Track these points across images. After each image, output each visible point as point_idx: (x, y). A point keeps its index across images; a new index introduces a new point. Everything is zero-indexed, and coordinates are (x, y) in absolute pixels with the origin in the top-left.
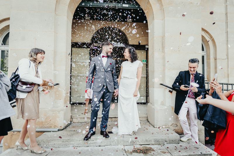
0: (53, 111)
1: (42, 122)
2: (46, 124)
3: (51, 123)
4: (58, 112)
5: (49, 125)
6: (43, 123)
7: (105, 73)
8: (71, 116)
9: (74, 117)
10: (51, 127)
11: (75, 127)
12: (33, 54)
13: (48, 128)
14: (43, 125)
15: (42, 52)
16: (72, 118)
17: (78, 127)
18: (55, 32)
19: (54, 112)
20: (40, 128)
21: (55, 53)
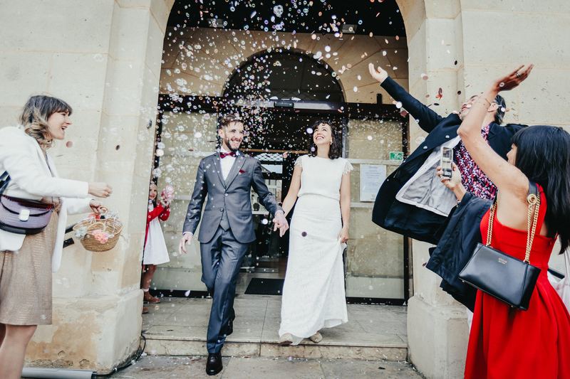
0: (81, 309)
1: (43, 346)
2: (56, 351)
3: (70, 350)
4: (96, 313)
5: (62, 356)
6: (44, 348)
7: (227, 195)
8: (143, 332)
9: (154, 337)
10: (68, 364)
11: (153, 369)
12: (37, 112)
13: (62, 366)
14: (46, 355)
15: (66, 109)
16: (145, 339)
17: (162, 370)
18: (109, 55)
19: (85, 313)
20: (35, 366)
21: (105, 117)
